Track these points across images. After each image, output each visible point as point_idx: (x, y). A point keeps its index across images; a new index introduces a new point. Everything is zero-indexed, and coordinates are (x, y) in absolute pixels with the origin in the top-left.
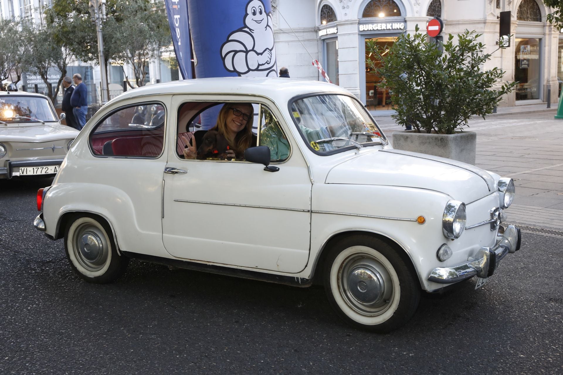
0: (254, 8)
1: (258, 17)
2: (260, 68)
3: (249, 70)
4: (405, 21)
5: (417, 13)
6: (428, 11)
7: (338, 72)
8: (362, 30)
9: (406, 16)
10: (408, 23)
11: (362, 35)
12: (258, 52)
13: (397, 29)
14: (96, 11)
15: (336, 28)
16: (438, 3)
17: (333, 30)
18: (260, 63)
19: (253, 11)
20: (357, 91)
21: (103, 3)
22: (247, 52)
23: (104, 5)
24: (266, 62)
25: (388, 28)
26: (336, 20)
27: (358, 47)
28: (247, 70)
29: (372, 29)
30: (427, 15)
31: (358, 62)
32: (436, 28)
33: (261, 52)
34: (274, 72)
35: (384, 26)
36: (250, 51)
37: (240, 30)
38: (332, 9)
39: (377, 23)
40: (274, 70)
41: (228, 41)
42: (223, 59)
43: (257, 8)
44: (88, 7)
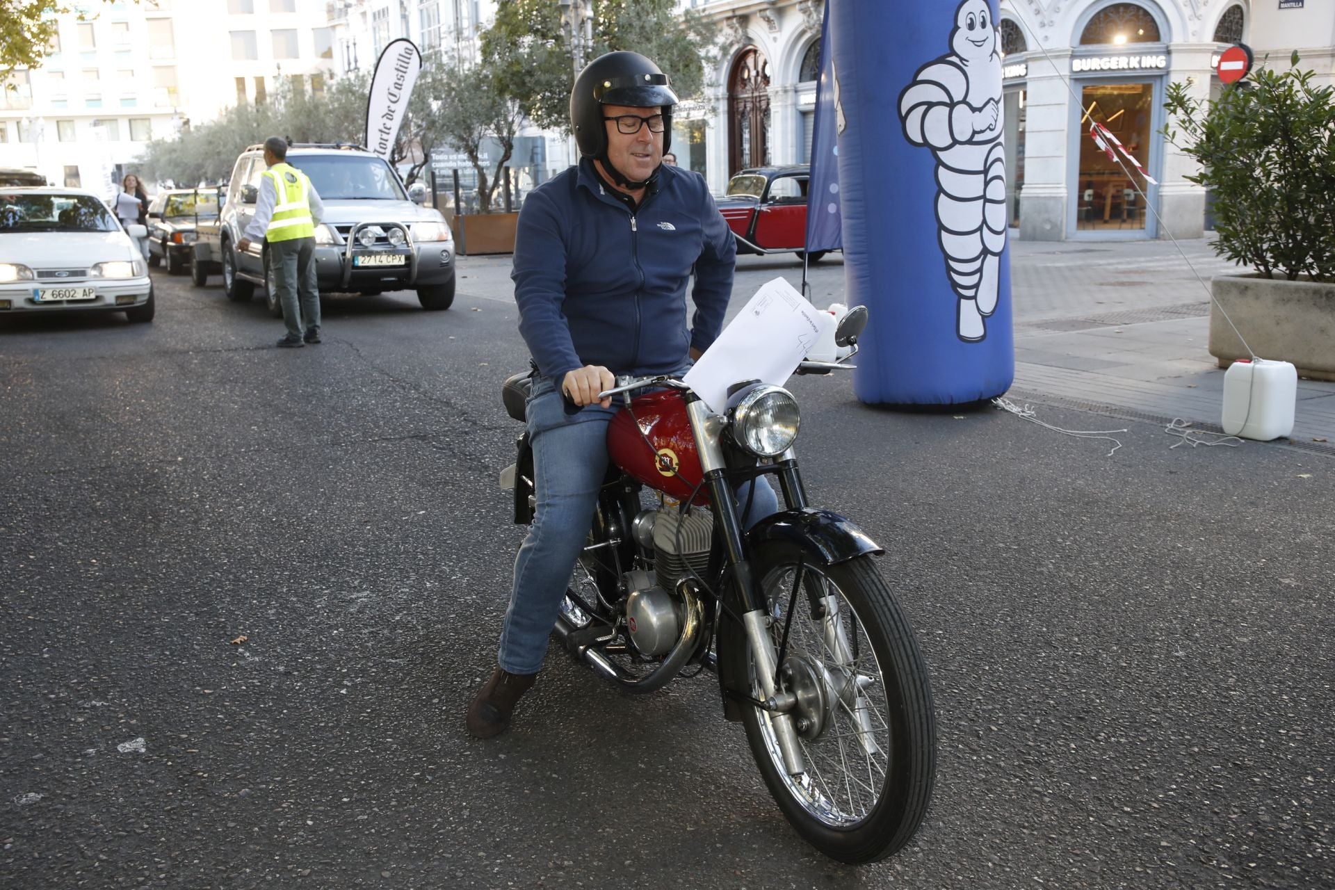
0: (971, 16)
1: (978, 33)
2: (977, 138)
3: (955, 142)
4: (1168, 52)
5: (1194, 35)
6: (1217, 32)
7: (1023, 152)
8: (1078, 69)
9: (1170, 41)
10: (1174, 56)
11: (1076, 80)
12: (975, 105)
13: (1151, 68)
14: (574, 33)
15: (1023, 66)
16: (1239, 16)
17: (1019, 70)
18: (977, 129)
19: (969, 21)
20: (1059, 191)
21: (589, 18)
22: (952, 105)
23: (589, 21)
24: (989, 128)
25: (1131, 66)
26: (1026, 50)
27: (1067, 103)
28: (950, 141)
29: (1098, 68)
30: (1214, 40)
31: (1065, 133)
32: (1238, 65)
33: (980, 106)
34: (1000, 148)
35: (1122, 63)
36: (959, 103)
37: (942, 60)
38: (1017, 27)
39: (1110, 55)
40: (1000, 144)
41: (915, 83)
42: (903, 120)
43: (977, 15)
44: (560, 26)
